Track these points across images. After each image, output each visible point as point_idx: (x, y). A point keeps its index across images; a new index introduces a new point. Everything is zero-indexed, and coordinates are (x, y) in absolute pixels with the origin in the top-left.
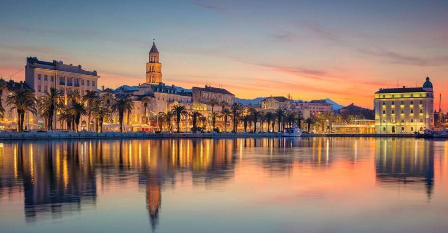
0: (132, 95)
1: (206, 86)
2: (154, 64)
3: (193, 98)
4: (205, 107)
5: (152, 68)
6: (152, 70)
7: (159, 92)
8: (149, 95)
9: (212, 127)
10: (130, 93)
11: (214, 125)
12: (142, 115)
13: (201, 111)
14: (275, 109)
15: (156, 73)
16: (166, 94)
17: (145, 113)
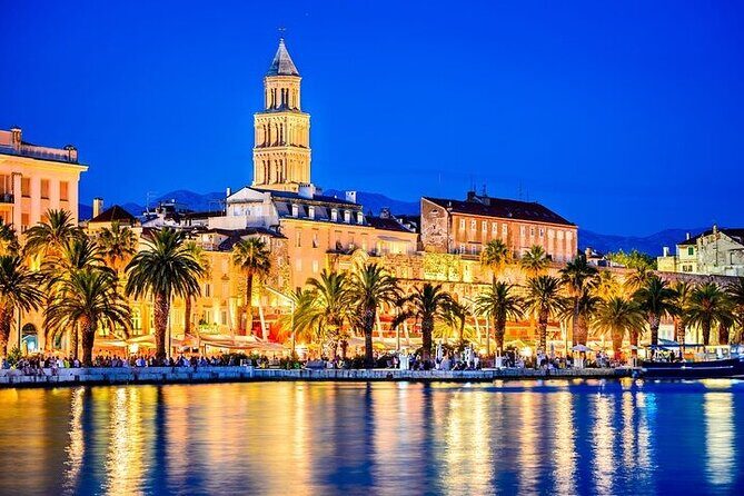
0: (203, 230)
1: (471, 194)
2: (282, 115)
3: (423, 238)
4: (469, 271)
5: (274, 131)
6: (273, 141)
7: (300, 217)
8: (262, 230)
9: (494, 343)
10: (195, 223)
11: (500, 338)
12: (240, 303)
13: (453, 284)
14: (731, 273)
15: (290, 150)
16: (324, 226)
17: (249, 295)
